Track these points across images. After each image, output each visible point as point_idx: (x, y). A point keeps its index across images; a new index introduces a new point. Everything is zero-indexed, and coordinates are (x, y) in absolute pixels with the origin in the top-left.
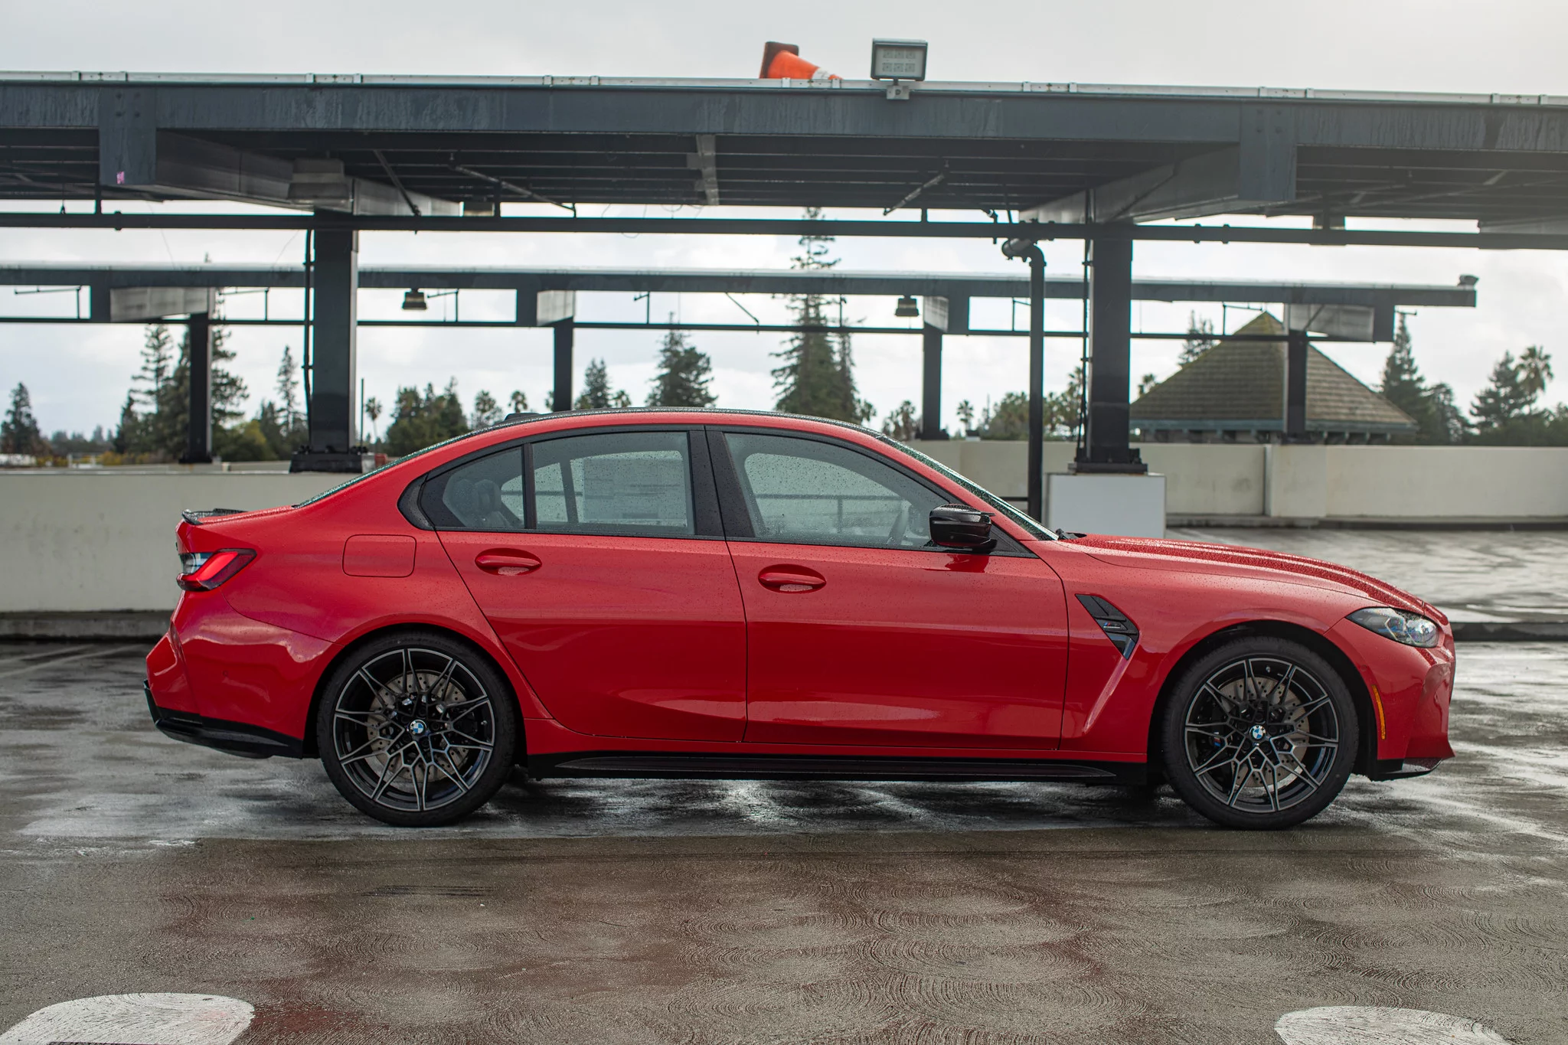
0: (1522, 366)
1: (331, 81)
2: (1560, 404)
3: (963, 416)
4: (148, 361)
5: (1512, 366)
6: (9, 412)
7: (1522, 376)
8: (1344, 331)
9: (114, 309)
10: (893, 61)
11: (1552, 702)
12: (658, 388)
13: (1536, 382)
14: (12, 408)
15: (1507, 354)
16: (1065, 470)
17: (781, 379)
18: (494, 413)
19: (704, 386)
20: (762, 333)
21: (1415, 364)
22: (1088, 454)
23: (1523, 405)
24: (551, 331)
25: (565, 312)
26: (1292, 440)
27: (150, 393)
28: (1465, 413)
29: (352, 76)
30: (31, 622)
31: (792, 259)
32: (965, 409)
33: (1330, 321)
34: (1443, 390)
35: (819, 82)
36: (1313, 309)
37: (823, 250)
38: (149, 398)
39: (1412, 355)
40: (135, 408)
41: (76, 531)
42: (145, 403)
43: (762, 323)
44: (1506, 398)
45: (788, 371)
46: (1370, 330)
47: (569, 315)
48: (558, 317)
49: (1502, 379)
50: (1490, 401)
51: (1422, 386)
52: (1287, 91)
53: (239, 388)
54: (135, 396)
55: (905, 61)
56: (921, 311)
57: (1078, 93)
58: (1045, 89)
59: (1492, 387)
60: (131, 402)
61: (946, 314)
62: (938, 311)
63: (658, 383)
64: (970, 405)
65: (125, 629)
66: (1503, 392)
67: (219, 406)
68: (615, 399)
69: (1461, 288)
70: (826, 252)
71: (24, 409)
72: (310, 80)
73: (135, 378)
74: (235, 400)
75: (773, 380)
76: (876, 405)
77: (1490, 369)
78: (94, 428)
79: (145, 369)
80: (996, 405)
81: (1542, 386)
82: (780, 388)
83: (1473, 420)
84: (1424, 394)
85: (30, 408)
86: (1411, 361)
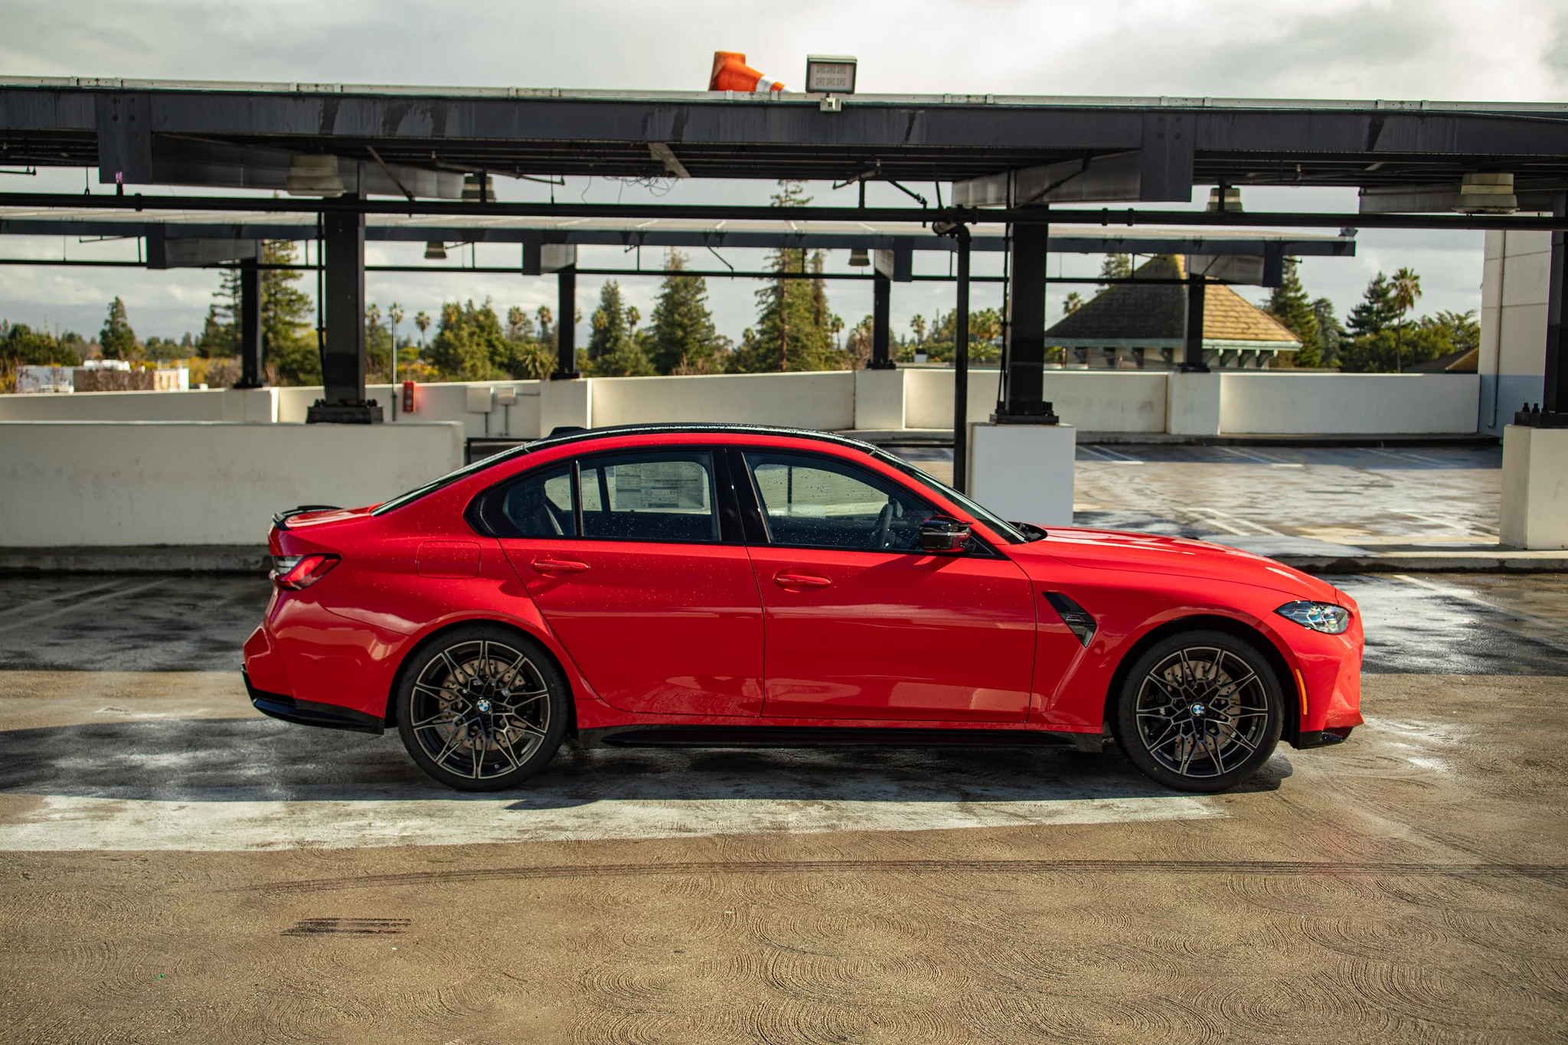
0: (1394, 285)
1: (313, 89)
2: (1424, 317)
3: (916, 328)
4: (226, 280)
5: (1384, 285)
6: (107, 322)
7: (1393, 293)
8: (1237, 276)
9: (169, 257)
10: (826, 76)
11: (1420, 654)
12: (661, 304)
13: (1405, 300)
14: (110, 318)
15: (1380, 274)
16: (987, 420)
17: (764, 298)
18: (525, 325)
19: (700, 303)
20: (736, 279)
21: (1300, 282)
22: (1007, 408)
23: (1393, 317)
24: (555, 277)
25: (567, 260)
26: (1191, 368)
27: (228, 307)
28: (1342, 323)
29: (332, 86)
30: (72, 558)
31: (772, 197)
32: (917, 322)
33: (1224, 268)
34: (1324, 304)
35: (761, 94)
36: (1211, 258)
37: (798, 190)
38: (230, 313)
39: (1297, 276)
40: (218, 320)
41: (114, 475)
42: (224, 316)
43: (736, 270)
44: (1378, 313)
45: (769, 291)
46: (1261, 275)
47: (571, 262)
48: (561, 264)
49: (1375, 295)
50: (1364, 314)
51: (1305, 302)
52: (1186, 99)
53: (306, 303)
54: (217, 311)
55: (836, 76)
56: (871, 261)
57: (994, 104)
58: (964, 101)
59: (1367, 302)
60: (214, 314)
61: (892, 265)
62: (886, 261)
63: (661, 301)
64: (922, 319)
65: (157, 563)
66: (1375, 307)
67: (288, 318)
68: (626, 313)
69: (1342, 239)
70: (801, 191)
71: (120, 319)
72: (294, 89)
73: (215, 295)
74: (302, 314)
75: (758, 299)
76: (844, 319)
77: (1365, 288)
78: (183, 335)
79: (223, 287)
80: (944, 317)
81: (1411, 303)
82: (763, 306)
83: (1349, 331)
84: (1306, 309)
85: (126, 318)
86: (1296, 281)
